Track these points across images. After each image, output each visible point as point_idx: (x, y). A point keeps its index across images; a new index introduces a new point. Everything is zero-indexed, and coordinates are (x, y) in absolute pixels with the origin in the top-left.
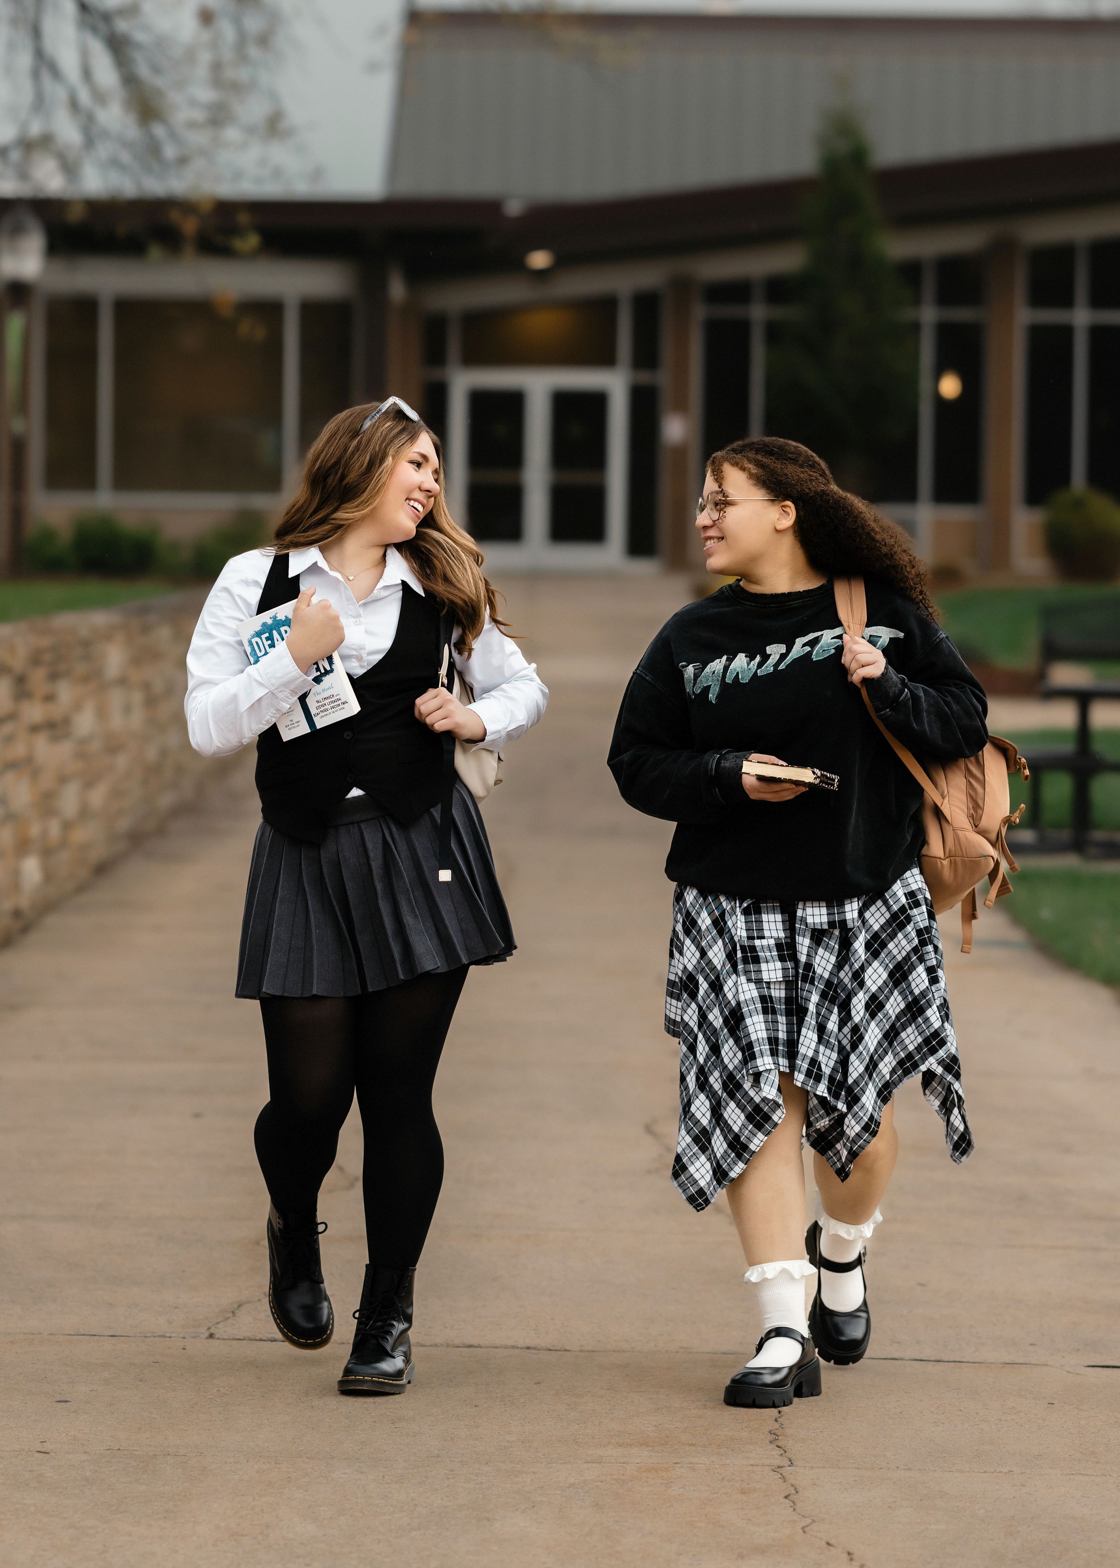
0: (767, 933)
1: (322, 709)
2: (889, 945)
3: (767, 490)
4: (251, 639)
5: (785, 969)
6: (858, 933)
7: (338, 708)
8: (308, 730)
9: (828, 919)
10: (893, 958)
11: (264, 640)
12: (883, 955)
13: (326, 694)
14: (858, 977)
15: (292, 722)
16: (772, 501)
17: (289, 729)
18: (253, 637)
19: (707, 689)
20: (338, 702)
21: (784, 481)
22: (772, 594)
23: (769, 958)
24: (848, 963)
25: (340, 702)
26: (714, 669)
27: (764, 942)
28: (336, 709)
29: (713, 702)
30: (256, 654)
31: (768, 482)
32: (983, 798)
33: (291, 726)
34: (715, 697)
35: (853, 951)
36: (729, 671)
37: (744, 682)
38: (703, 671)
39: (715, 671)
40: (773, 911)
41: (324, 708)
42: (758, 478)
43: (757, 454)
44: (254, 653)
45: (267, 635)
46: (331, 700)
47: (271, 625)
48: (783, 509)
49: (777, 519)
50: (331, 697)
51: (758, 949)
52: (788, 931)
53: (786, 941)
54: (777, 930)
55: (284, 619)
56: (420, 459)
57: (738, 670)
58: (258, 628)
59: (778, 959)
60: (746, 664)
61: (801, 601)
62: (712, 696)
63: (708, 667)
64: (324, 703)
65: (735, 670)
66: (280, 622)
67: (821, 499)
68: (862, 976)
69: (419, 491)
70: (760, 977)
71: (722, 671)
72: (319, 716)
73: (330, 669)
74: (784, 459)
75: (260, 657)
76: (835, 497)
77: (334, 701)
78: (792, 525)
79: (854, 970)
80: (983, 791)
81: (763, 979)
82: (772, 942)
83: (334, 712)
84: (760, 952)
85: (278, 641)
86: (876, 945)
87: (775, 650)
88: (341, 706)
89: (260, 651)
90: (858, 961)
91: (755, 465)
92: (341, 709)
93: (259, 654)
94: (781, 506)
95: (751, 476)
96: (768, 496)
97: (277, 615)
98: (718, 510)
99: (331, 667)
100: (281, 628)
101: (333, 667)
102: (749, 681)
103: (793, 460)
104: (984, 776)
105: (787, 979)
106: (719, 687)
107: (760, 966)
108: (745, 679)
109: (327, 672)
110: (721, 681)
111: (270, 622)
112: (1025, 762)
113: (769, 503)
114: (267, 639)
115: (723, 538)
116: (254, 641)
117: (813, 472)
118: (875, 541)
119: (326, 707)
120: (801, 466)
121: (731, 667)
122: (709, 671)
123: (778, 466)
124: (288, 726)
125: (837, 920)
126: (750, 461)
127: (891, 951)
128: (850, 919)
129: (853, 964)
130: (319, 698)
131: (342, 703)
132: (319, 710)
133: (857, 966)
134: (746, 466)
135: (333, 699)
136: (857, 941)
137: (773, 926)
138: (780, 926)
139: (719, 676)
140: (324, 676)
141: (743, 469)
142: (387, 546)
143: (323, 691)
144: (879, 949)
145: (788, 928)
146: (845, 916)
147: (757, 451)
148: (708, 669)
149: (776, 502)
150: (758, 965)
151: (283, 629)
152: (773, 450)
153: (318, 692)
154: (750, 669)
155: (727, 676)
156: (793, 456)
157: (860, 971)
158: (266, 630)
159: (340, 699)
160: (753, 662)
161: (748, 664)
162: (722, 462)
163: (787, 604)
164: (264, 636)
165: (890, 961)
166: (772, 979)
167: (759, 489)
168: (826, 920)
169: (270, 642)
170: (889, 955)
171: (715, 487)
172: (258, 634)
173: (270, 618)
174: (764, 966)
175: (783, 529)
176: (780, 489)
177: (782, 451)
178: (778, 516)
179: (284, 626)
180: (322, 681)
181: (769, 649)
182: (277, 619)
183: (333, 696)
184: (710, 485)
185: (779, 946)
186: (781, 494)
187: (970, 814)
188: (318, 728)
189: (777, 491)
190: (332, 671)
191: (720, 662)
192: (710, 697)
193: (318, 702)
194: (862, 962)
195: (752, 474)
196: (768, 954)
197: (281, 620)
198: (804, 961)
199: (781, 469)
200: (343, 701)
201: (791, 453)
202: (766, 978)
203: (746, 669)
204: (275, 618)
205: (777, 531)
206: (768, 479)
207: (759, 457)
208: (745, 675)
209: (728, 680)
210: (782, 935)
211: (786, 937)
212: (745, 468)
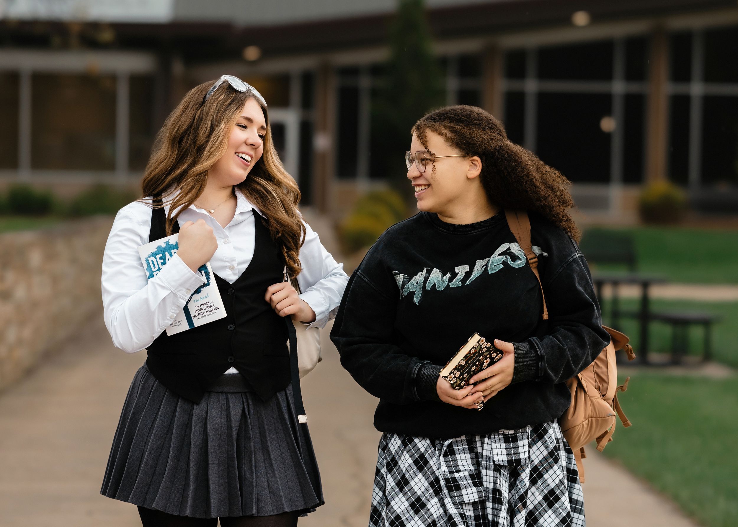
0: (461, 468)
1: (200, 312)
2: (544, 476)
3: (460, 149)
4: (148, 258)
5: (479, 492)
6: (525, 467)
7: (211, 312)
8: (188, 328)
9: (507, 458)
10: (548, 486)
11: (158, 259)
12: (539, 483)
13: (203, 302)
14: (523, 498)
15: (176, 322)
16: (464, 157)
17: (173, 327)
18: (149, 257)
19: (412, 294)
20: (211, 308)
21: (472, 142)
22: (459, 225)
23: (467, 485)
24: (515, 488)
25: (213, 308)
26: (417, 281)
27: (461, 474)
28: (210, 313)
29: (417, 304)
30: (151, 269)
31: (460, 144)
32: (607, 375)
33: (175, 325)
34: (418, 300)
35: (521, 480)
36: (428, 282)
37: (440, 290)
38: (409, 281)
39: (418, 281)
40: (463, 452)
41: (201, 312)
42: (453, 141)
43: (450, 122)
44: (149, 269)
45: (161, 255)
46: (207, 306)
47: (164, 248)
48: (472, 161)
49: (468, 170)
50: (207, 303)
51: (458, 479)
52: (476, 465)
53: (476, 472)
54: (468, 465)
55: (174, 244)
56: (244, 123)
57: (435, 281)
58: (154, 250)
59: (473, 485)
60: (441, 277)
61: (479, 230)
62: (416, 299)
63: (413, 279)
64: (201, 308)
65: (433, 281)
66: (172, 246)
67: (498, 153)
68: (526, 499)
69: (246, 145)
70: (462, 500)
71: (423, 281)
72: (197, 317)
73: (207, 283)
74: (471, 125)
75: (154, 272)
76: (509, 152)
77: (209, 307)
78: (478, 175)
79: (520, 494)
80: (607, 370)
81: (464, 501)
82: (466, 473)
83: (208, 315)
84: (460, 482)
85: (169, 260)
86: (535, 475)
87: (462, 270)
88: (214, 311)
89: (155, 267)
90: (523, 488)
91: (450, 131)
92: (214, 313)
93: (154, 270)
94: (471, 160)
95: (447, 139)
96: (460, 153)
97: (169, 241)
98: (423, 165)
99: (208, 282)
100: (171, 251)
101: (210, 282)
102: (444, 289)
103: (478, 125)
104: (607, 358)
105: (481, 499)
106: (421, 293)
107: (461, 492)
108: (440, 288)
109: (204, 285)
110: (422, 289)
111: (164, 245)
112: (631, 348)
113: (462, 159)
114: (161, 258)
115: (429, 185)
116: (150, 260)
117: (492, 132)
118: (535, 186)
119: (202, 311)
120: (484, 129)
121: (430, 278)
122: (414, 281)
123: (466, 131)
124: (173, 324)
125: (513, 459)
126: (445, 127)
127: (546, 480)
128: (523, 458)
129: (520, 489)
130: (198, 304)
131: (214, 309)
132: (197, 313)
133: (522, 491)
134: (443, 131)
135: (209, 305)
136: (524, 473)
137: (464, 462)
138: (469, 462)
139: (421, 285)
140: (202, 288)
141: (441, 134)
142: (234, 187)
143: (201, 299)
144: (537, 478)
145: (475, 463)
146: (519, 456)
147: (451, 120)
148: (413, 280)
149: (467, 158)
150: (460, 491)
151: (173, 251)
152: (463, 119)
153: (197, 300)
154: (443, 281)
155: (427, 285)
156: (478, 122)
157: (524, 495)
158: (160, 252)
159: (213, 306)
160: (445, 277)
161: (442, 277)
162: (425, 129)
163: (469, 232)
164: (158, 257)
165: (545, 488)
166: (471, 500)
167: (454, 149)
168: (506, 459)
169: (162, 261)
170: (545, 483)
171: (422, 148)
172: (154, 255)
173: (164, 243)
174: (464, 492)
175: (473, 177)
176: (469, 148)
177: (469, 119)
178: (469, 168)
179: (174, 249)
180: (201, 291)
181: (457, 269)
182: (170, 244)
183: (208, 303)
184: (416, 145)
185: (472, 476)
186: (470, 152)
187: (598, 386)
188: (196, 326)
189: (467, 150)
190: (209, 284)
191: (422, 275)
192: (414, 300)
193: (196, 307)
194: (526, 488)
195: (448, 138)
196: (466, 482)
197: (172, 245)
198: (492, 487)
199: (470, 133)
200: (216, 307)
201: (476, 120)
202: (467, 500)
203: (441, 281)
204: (168, 243)
205: (468, 179)
206: (460, 141)
207: (452, 125)
208: (440, 285)
209: (428, 287)
210: (472, 468)
211: (475, 470)
212: (443, 133)
